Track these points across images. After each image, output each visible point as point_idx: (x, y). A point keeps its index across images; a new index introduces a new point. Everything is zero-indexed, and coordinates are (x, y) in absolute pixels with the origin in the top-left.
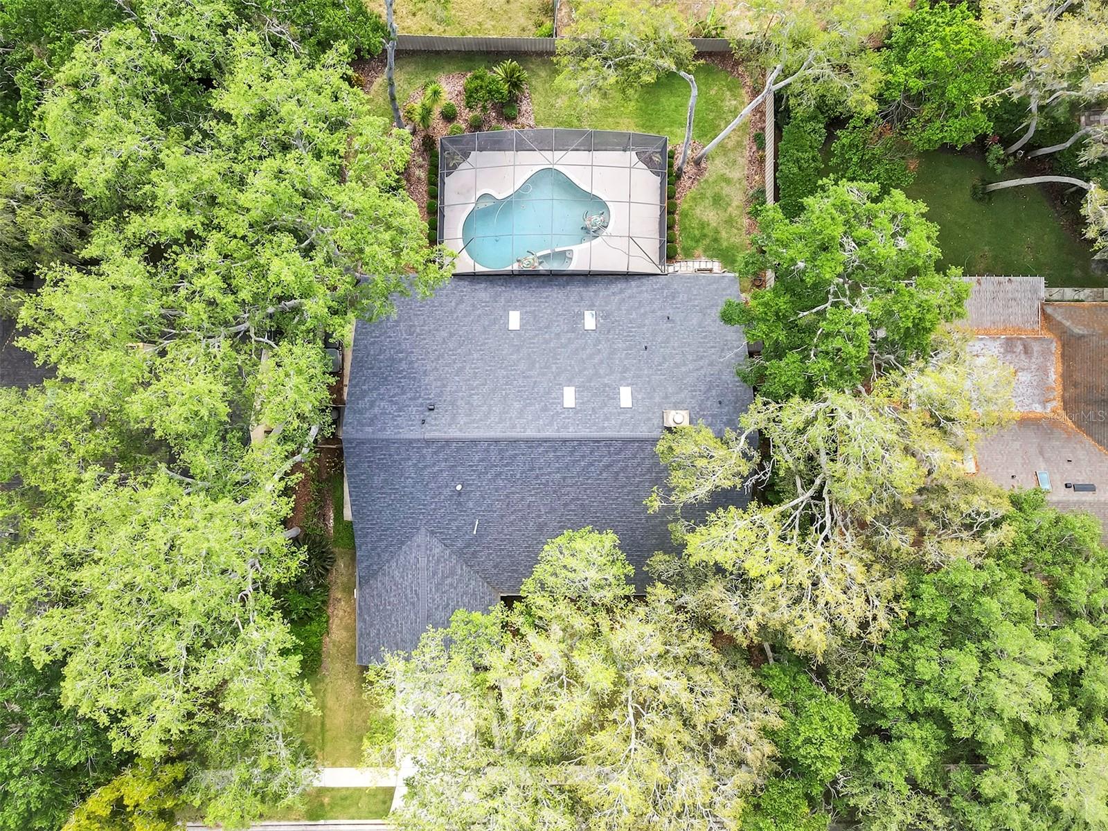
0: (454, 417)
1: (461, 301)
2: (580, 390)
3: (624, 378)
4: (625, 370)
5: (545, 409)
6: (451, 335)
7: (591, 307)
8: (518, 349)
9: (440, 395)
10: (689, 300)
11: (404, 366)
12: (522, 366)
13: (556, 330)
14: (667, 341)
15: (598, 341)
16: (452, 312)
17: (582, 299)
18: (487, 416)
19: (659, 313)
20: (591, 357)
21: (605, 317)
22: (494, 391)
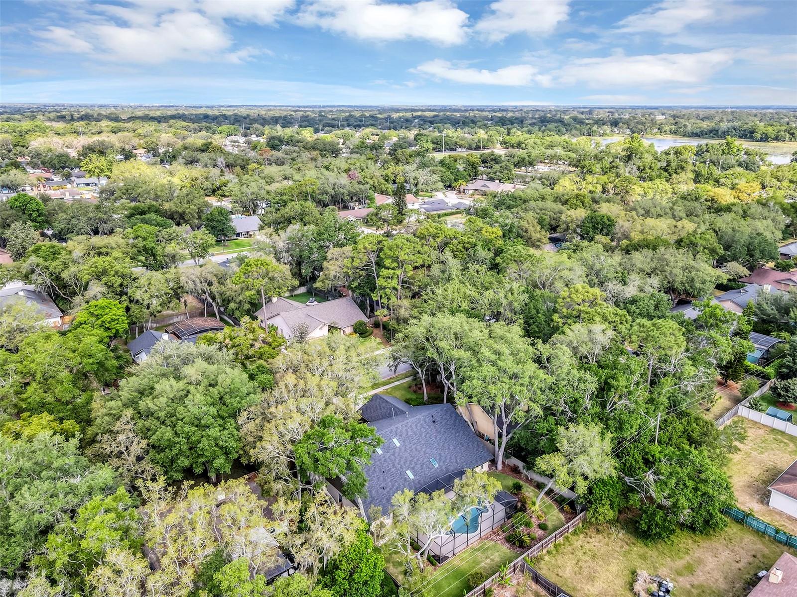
0: (425, 422)
1: (457, 462)
2: (395, 447)
3: (384, 457)
4: (385, 461)
5: (401, 436)
6: (449, 448)
7: (413, 481)
8: (425, 453)
9: (435, 427)
10: (381, 501)
11: (453, 431)
12: (419, 447)
13: (419, 466)
14: (378, 478)
15: (401, 467)
16: (456, 457)
17: (419, 483)
18: (416, 426)
19: (388, 489)
20: (400, 461)
21: (406, 478)
22: (421, 435)
